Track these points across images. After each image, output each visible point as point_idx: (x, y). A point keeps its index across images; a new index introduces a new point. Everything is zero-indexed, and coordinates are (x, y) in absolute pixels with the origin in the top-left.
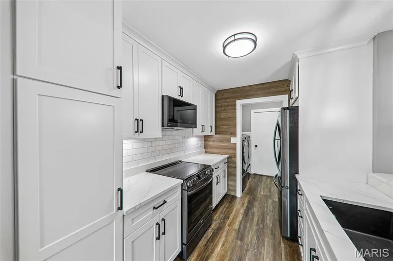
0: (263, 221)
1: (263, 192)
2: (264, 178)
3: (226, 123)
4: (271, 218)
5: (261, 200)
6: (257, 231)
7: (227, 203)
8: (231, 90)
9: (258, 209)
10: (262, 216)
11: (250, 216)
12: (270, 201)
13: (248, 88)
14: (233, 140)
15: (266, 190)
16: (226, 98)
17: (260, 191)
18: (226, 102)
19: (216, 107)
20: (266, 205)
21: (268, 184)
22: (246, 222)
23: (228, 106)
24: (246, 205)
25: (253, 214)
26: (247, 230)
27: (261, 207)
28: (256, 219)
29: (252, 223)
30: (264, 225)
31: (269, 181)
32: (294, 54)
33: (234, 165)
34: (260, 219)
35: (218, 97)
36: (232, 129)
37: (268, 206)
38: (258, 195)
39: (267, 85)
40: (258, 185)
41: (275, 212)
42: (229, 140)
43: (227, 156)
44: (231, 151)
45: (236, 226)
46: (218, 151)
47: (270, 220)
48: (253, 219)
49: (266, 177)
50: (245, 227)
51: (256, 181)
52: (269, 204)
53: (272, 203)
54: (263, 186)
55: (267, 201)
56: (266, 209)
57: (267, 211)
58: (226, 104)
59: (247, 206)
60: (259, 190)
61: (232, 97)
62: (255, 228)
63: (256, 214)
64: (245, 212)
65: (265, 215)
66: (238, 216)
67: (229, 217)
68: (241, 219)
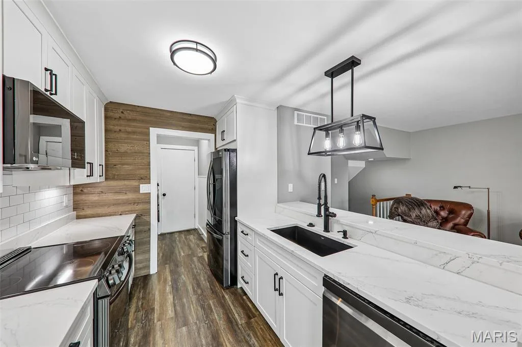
0: (199, 285)
1: (184, 253)
2: (176, 235)
3: (130, 160)
4: (204, 277)
5: (184, 263)
6: (198, 300)
7: (140, 292)
8: (138, 109)
9: (187, 275)
10: (195, 281)
11: (182, 289)
12: (195, 259)
13: (169, 114)
14: (144, 188)
15: (186, 248)
16: (129, 120)
17: (179, 252)
18: (130, 126)
19: (106, 131)
20: (193, 266)
21: (184, 241)
22: (181, 299)
23: (134, 133)
24: (169, 278)
25: (184, 284)
26: (186, 307)
27: (189, 271)
28: (190, 288)
29: (187, 296)
30: (201, 289)
31: (184, 237)
32: (234, 96)
33: (146, 228)
34: (194, 284)
35: (111, 114)
36: (142, 172)
37: (195, 266)
38: (179, 259)
39: (194, 118)
40: (173, 246)
41: (205, 268)
42: (137, 189)
43: (134, 216)
44: (140, 207)
45: (170, 313)
46: (112, 209)
47: (205, 280)
48: (187, 290)
49: (178, 234)
50: (183, 306)
51: (168, 242)
52: (196, 263)
53: (199, 260)
54: (180, 246)
55: (192, 260)
56: (195, 271)
57: (197, 272)
58: (129, 129)
59: (172, 279)
60: (177, 252)
61: (143, 121)
62: (194, 298)
63: (188, 282)
64: (172, 287)
65: (198, 277)
66: (166, 299)
67: (153, 309)
68: (172, 299)
